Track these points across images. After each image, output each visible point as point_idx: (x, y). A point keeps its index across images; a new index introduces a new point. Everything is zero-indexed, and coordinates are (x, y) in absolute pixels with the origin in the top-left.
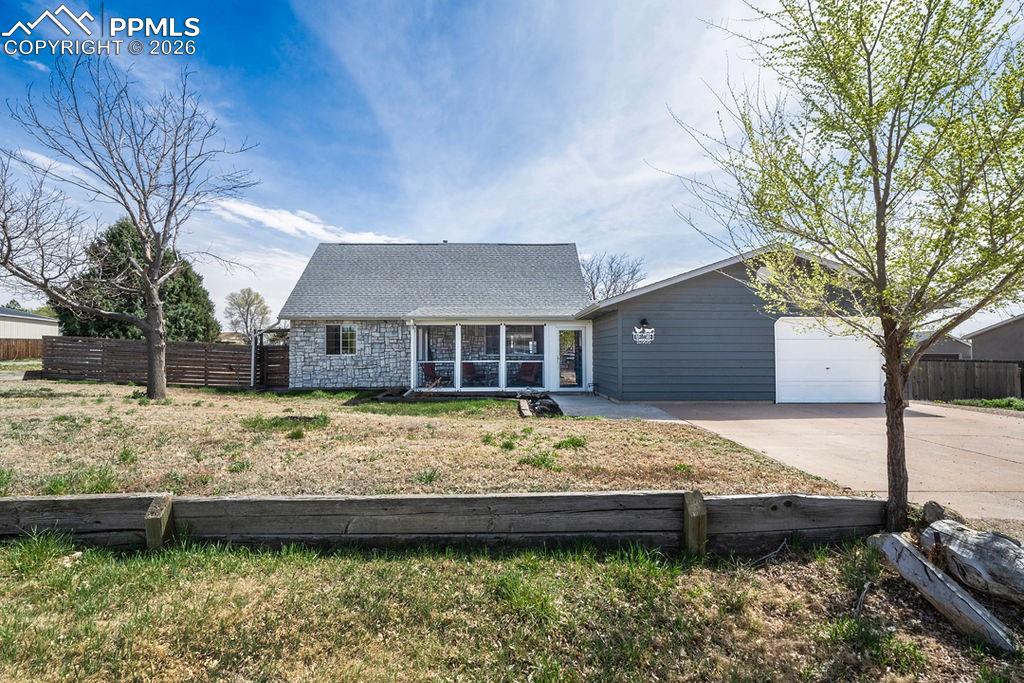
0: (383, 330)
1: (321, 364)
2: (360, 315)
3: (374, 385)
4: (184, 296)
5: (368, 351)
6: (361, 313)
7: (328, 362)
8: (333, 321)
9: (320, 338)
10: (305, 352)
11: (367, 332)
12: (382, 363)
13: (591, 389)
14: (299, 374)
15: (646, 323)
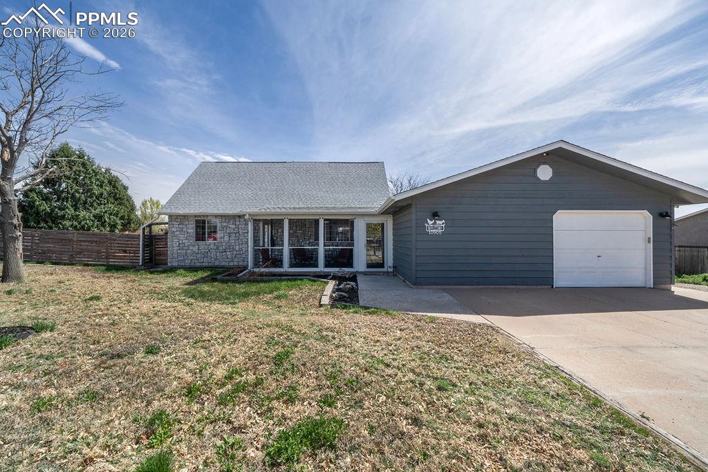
0: (238, 223)
1: (191, 248)
2: (219, 212)
3: (231, 264)
4: (112, 200)
5: (226, 238)
6: (221, 210)
7: (197, 246)
8: (200, 216)
9: (191, 229)
10: (179, 240)
11: (225, 224)
12: (237, 248)
13: (391, 270)
14: (175, 256)
15: (438, 216)
